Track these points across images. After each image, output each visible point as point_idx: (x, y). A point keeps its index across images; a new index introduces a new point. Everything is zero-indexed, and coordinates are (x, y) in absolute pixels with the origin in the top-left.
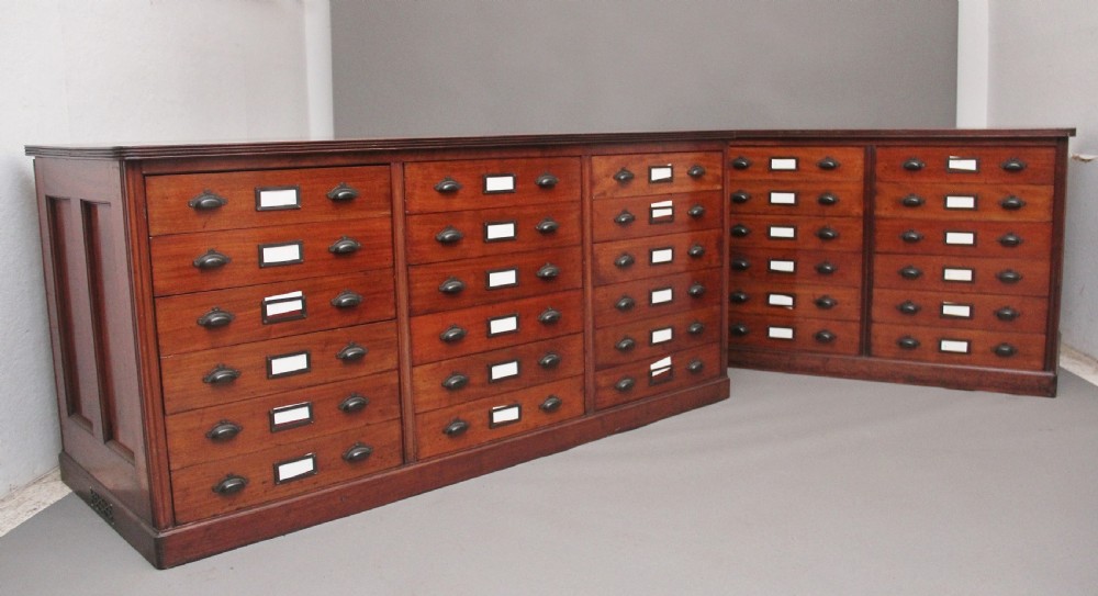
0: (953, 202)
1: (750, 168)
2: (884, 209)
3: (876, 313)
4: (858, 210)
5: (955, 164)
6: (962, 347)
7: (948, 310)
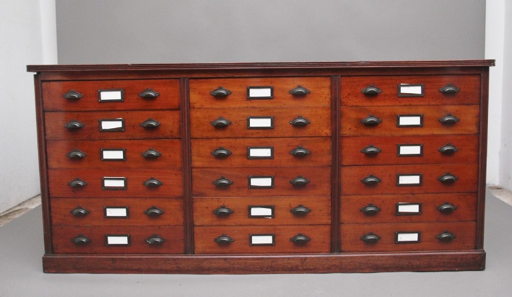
0: (404, 121)
1: (230, 97)
2: (347, 129)
3: (345, 217)
4: (327, 131)
5: (405, 90)
6: (414, 237)
7: (403, 209)
